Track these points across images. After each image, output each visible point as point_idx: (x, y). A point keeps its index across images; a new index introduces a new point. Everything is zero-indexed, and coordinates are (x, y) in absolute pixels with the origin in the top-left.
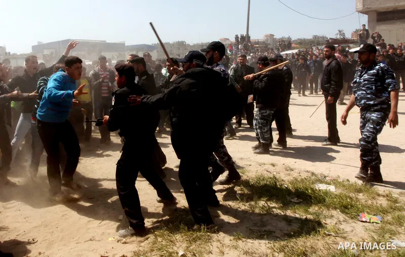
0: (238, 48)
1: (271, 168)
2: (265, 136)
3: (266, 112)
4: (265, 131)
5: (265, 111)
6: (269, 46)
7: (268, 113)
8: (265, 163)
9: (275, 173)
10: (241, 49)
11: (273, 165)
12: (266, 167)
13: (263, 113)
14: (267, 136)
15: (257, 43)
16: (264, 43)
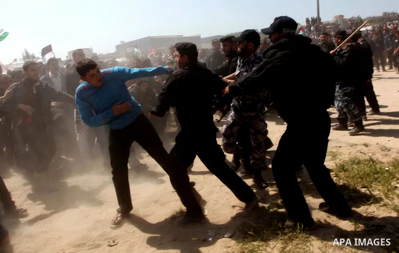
0: (310, 30)
1: (365, 149)
2: (355, 113)
3: (348, 89)
4: (352, 108)
5: (346, 88)
6: (340, 27)
7: (349, 90)
8: (357, 143)
9: (370, 154)
10: (313, 31)
11: (366, 145)
12: (359, 148)
13: (345, 90)
14: (356, 113)
15: (328, 24)
16: (333, 24)
